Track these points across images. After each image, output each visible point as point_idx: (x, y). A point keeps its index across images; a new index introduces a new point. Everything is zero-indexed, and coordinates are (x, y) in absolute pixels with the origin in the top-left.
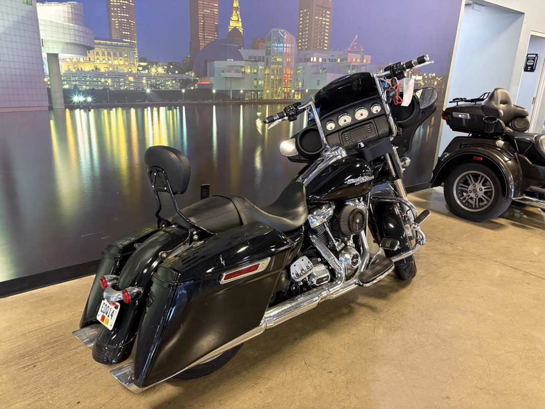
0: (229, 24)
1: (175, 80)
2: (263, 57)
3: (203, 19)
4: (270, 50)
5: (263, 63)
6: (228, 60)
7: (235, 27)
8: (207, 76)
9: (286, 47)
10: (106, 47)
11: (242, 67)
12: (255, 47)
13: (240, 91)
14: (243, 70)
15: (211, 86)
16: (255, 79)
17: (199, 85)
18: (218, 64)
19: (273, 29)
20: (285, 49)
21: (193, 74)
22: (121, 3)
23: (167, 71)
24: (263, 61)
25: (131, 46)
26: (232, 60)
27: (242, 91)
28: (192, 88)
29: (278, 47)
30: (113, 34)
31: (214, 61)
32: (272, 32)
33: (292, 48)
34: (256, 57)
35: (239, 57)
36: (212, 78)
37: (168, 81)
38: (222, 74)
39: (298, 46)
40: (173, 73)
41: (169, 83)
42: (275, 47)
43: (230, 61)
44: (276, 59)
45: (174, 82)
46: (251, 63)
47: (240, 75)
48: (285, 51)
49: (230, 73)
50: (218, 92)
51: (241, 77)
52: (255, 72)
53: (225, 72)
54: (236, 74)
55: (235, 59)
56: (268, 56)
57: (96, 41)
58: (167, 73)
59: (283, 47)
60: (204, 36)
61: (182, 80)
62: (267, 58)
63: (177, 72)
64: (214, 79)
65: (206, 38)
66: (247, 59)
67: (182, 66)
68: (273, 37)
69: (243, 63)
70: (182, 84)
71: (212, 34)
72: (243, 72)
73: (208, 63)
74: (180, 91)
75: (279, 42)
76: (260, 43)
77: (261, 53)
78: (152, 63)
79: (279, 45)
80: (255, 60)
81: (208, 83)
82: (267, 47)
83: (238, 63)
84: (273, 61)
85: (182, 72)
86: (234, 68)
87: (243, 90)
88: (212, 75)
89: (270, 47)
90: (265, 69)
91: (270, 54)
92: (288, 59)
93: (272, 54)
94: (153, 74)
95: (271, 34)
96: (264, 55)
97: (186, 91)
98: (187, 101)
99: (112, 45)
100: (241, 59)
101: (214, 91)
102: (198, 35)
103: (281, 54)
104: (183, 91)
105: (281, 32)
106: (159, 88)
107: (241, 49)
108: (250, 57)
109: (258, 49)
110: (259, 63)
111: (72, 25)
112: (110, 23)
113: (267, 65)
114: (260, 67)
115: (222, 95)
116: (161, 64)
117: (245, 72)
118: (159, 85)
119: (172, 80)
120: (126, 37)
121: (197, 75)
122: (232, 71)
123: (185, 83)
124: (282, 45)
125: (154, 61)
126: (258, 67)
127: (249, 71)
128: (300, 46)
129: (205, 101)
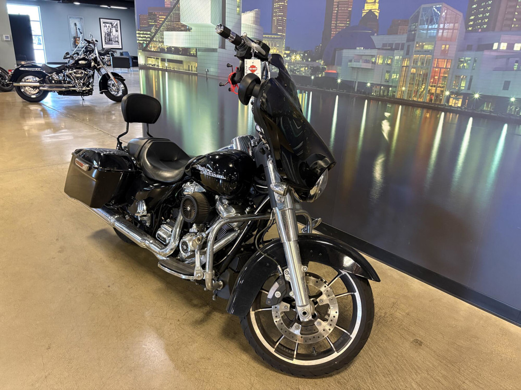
0: (364, 8)
1: (307, 66)
2: (403, 45)
3: (338, 7)
4: (415, 34)
5: (402, 52)
6: (358, 48)
7: (370, 10)
8: (334, 65)
9: (444, 29)
10: (268, 39)
11: (373, 56)
12: (392, 31)
13: (366, 83)
14: (374, 61)
15: (336, 76)
16: (388, 72)
17: (326, 73)
18: (347, 53)
19: (423, 6)
20: (441, 31)
21: (322, 62)
22: (279, 5)
23: (303, 58)
24: (402, 49)
25: (282, 37)
26: (362, 48)
27: (369, 85)
28: (320, 76)
29: (428, 29)
30: (273, 29)
31: (343, 49)
32: (421, 10)
33: (453, 29)
34: (393, 44)
35: (370, 45)
36: (339, 68)
37: (302, 67)
38: (349, 63)
39: (467, 26)
40: (307, 60)
41: (303, 69)
42: (423, 30)
43: (360, 50)
44: (423, 46)
45: (306, 68)
46: (384, 52)
47: (369, 66)
48: (440, 34)
49: (358, 63)
50: (342, 82)
51: (370, 68)
52: (388, 62)
53: (353, 61)
54: (365, 64)
55: (366, 48)
56: (410, 43)
57: (264, 36)
58: (303, 60)
59: (438, 29)
60: (336, 24)
61: (313, 67)
62: (409, 46)
63: (309, 60)
64: (341, 68)
65: (339, 25)
66: (380, 47)
67: (314, 55)
68: (422, 17)
69: (374, 52)
70: (312, 71)
71: (344, 21)
72: (373, 63)
73: (337, 52)
74: (310, 78)
75: (431, 22)
76: (400, 27)
77: (401, 39)
78: (293, 52)
79: (430, 27)
80: (390, 49)
81: (335, 72)
82: (411, 31)
83: (369, 52)
84: (418, 49)
85: (313, 60)
86: (364, 58)
87: (371, 83)
88: (340, 64)
89: (415, 30)
90: (403, 59)
91: (413, 40)
92: (443, 46)
93: (416, 41)
94: (293, 61)
95: (419, 12)
96: (405, 42)
97: (315, 78)
98: (314, 88)
99: (271, 38)
100: (373, 47)
101: (339, 81)
102: (331, 23)
103: (432, 39)
104: (313, 77)
105: (436, 8)
106: (295, 73)
107: (373, 35)
108: (384, 45)
109: (397, 34)
110: (395, 51)
111: (254, 25)
112: (272, 21)
113: (408, 53)
114: (397, 57)
115: (346, 85)
116: (299, 52)
117: (375, 62)
118: (296, 70)
119: (305, 67)
120: (280, 31)
121: (326, 64)
122: (361, 61)
123: (316, 70)
124: (436, 26)
125: (295, 50)
126: (394, 57)
127: (380, 61)
128: (471, 26)
129: (329, 89)
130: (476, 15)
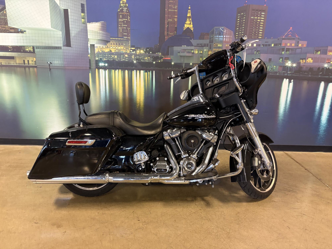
0: (184, 26)
1: (150, 57)
2: (208, 44)
3: (168, 24)
4: (213, 39)
5: (207, 48)
6: (183, 46)
7: (188, 28)
8: (169, 55)
9: (226, 38)
10: (116, 41)
11: (192, 50)
12: (202, 37)
13: (190, 63)
14: (193, 52)
15: (171, 61)
16: (201, 57)
17: (164, 60)
18: (176, 49)
19: (215, 27)
20: (225, 39)
21: (160, 54)
22: (123, 20)
23: (146, 52)
24: (207, 46)
25: (127, 40)
26: (186, 46)
27: (191, 64)
28: (159, 61)
29: (219, 38)
30: (119, 34)
31: (173, 46)
32: (215, 29)
33: (230, 38)
34: (202, 44)
36: (172, 56)
37: (146, 57)
38: (178, 54)
39: (235, 37)
40: (149, 53)
41: (146, 58)
42: (217, 38)
43: (184, 47)
44: (217, 45)
45: (149, 58)
46: (198, 47)
47: (190, 55)
48: (224, 40)
49: (184, 54)
50: (175, 64)
51: (191, 55)
52: (201, 53)
53: (180, 53)
54: (187, 54)
55: (187, 46)
56: (211, 44)
57: (111, 38)
58: (146, 53)
59: (223, 38)
60: (168, 33)
61: (154, 57)
62: (210, 45)
63: (151, 53)
64: (173, 56)
65: (169, 34)
66: (196, 45)
67: (154, 50)
68: (215, 32)
69: (193, 48)
70: (153, 59)
71: (173, 32)
72: (192, 53)
73: (170, 48)
74: (153, 63)
75: (220, 35)
76: (205, 36)
77: (207, 41)
78: (137, 48)
79: (220, 37)
80: (202, 46)
81: (170, 59)
82: (211, 38)
83: (189, 48)
84: (215, 46)
85: (153, 53)
86: (187, 51)
87: (192, 63)
88: (172, 54)
89: (213, 38)
90: (208, 51)
91: (213, 42)
92: (226, 45)
93: (214, 42)
94: (138, 53)
95: (214, 30)
96: (208, 43)
97: (156, 63)
98: (156, 68)
99: (118, 40)
100: (192, 45)
101: (173, 63)
102: (165, 33)
103: (221, 42)
104: (154, 63)
105: (221, 29)
106: (141, 60)
107: (191, 39)
108: (198, 44)
109: (204, 39)
110: (204, 47)
111: (101, 31)
112: (118, 29)
113: (210, 48)
114: (205, 50)
115: (177, 65)
116: (142, 48)
117: (194, 53)
118: (141, 59)
119: (148, 57)
120: (125, 36)
121: (163, 54)
122: (185, 52)
123: (156, 58)
124: (222, 36)
125: (139, 47)
126: (203, 50)
127: (197, 52)
128: (237, 37)
129: (167, 68)
130: (238, 32)
